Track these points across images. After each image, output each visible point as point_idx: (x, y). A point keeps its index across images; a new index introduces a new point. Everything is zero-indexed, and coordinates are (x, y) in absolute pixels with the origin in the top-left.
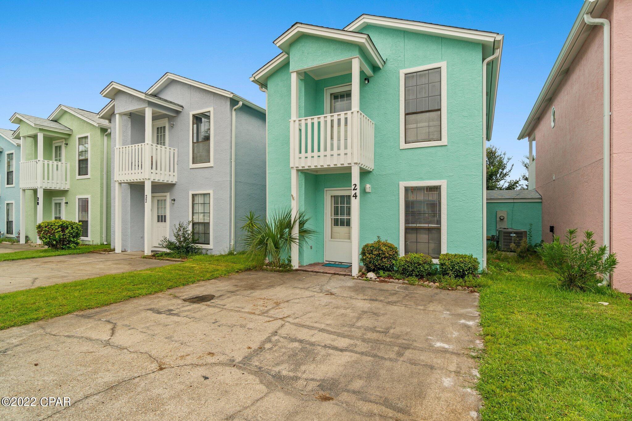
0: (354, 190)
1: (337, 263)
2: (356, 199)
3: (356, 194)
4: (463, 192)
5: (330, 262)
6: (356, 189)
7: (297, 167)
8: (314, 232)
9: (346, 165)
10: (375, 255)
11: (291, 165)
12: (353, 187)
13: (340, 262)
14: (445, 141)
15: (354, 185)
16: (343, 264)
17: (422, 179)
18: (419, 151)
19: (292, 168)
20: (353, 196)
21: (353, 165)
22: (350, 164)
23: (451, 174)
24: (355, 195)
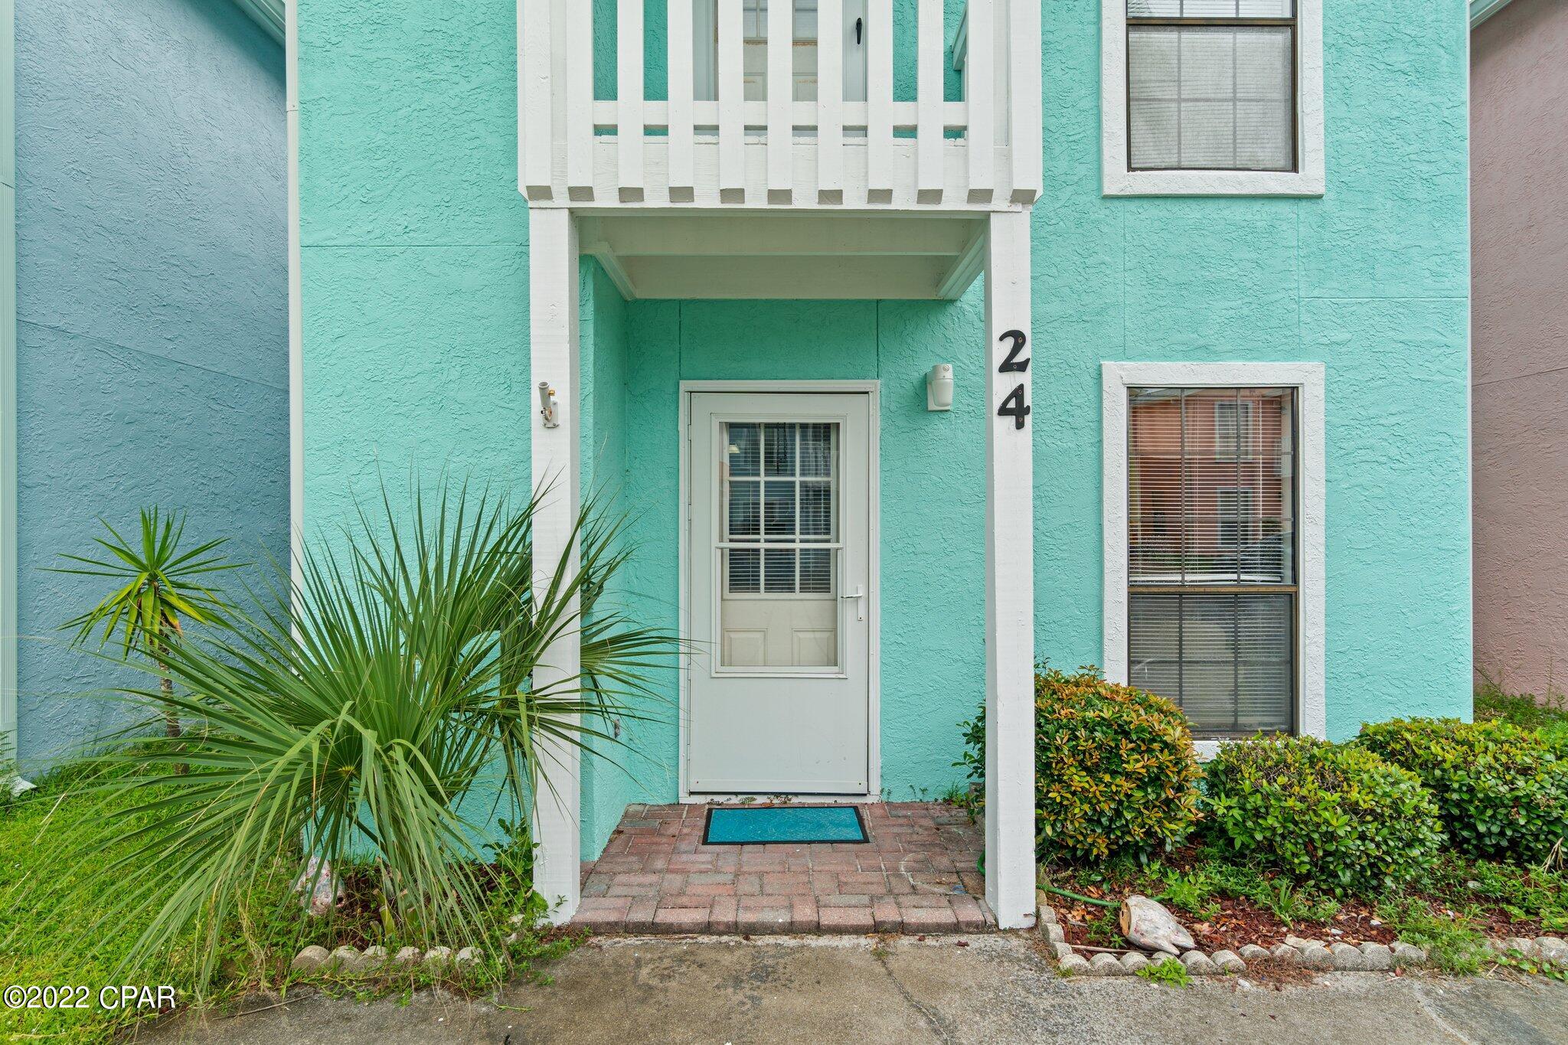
0: (1007, 367)
1: (760, 800)
2: (1020, 425)
3: (1018, 393)
4: (1393, 420)
5: (717, 798)
6: (1022, 367)
7: (575, 193)
8: (662, 639)
9: (954, 202)
10: (1128, 776)
11: (531, 172)
12: (1001, 351)
13: (777, 795)
14: (1312, 176)
15: (1010, 342)
16: (795, 800)
17: (1206, 351)
18: (1193, 213)
19: (541, 193)
20: (1004, 411)
21: (1004, 206)
22: (986, 195)
23: (1342, 336)
24: (1012, 404)
